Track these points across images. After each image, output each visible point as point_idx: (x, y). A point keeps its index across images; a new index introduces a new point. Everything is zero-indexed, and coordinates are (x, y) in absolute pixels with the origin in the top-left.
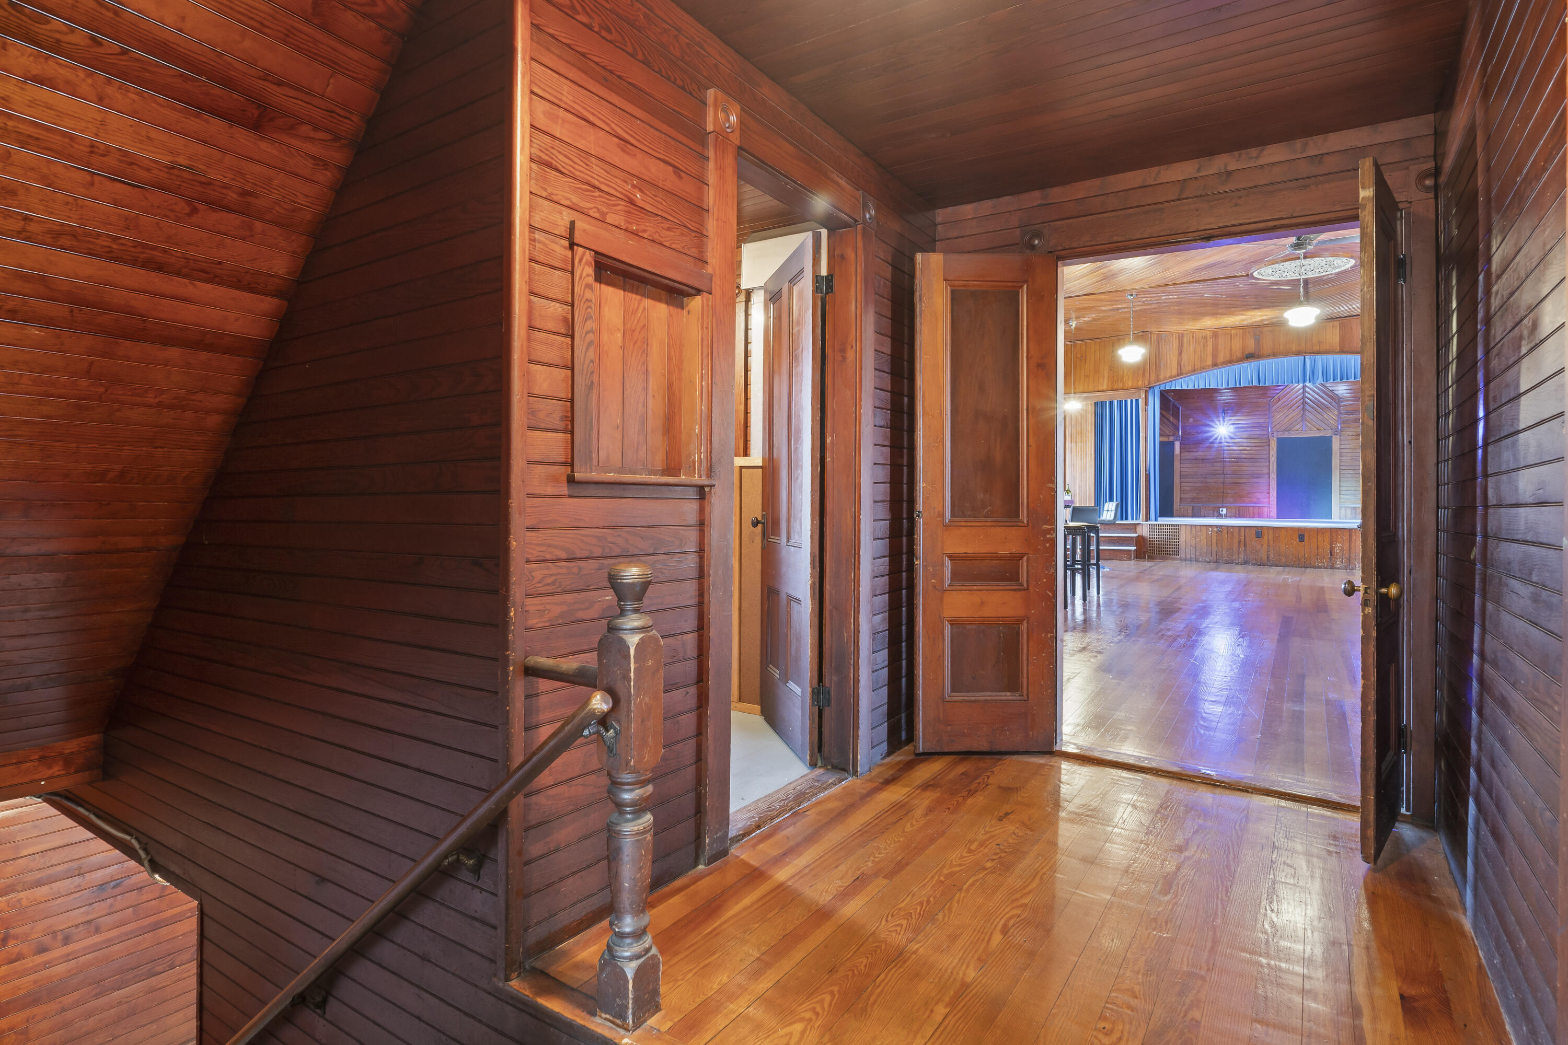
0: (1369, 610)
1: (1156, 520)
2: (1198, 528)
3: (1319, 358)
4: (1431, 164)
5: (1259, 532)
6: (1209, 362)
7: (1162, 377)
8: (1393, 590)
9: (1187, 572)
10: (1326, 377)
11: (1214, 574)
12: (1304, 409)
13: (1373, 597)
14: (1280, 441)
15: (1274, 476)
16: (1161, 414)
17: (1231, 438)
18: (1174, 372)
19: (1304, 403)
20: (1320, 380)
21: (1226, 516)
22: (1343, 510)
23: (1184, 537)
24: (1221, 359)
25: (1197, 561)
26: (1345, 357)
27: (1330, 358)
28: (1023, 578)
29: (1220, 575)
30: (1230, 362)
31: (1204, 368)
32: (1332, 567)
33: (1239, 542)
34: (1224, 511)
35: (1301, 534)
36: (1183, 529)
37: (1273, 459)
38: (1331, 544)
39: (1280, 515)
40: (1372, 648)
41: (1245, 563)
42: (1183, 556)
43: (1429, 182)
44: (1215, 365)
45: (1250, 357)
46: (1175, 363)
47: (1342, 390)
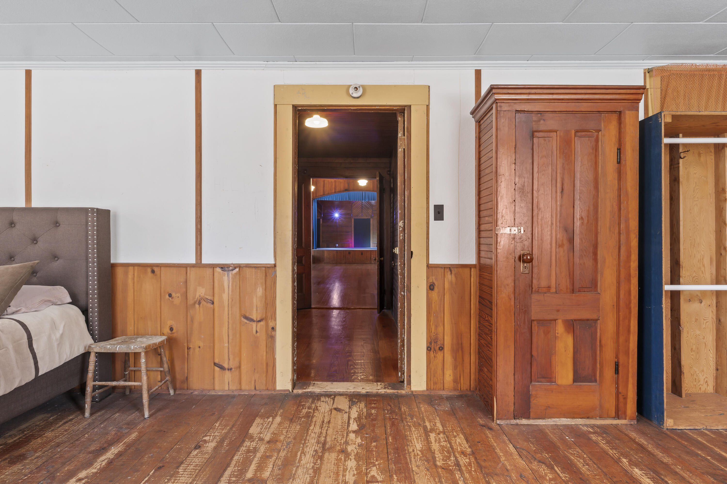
0: (378, 263)
1: (316, 249)
2: (330, 251)
3: (367, 192)
4: (389, 169)
5: (349, 252)
6: (333, 191)
7: (318, 195)
8: (382, 259)
9: (327, 267)
10: (369, 199)
11: (336, 267)
12: (362, 209)
13: (379, 260)
14: (355, 220)
15: (353, 232)
16: (318, 210)
17: (339, 218)
18: (322, 194)
19: (362, 206)
20: (367, 200)
21: (338, 247)
22: (374, 244)
23: (326, 255)
24: (337, 191)
25: (330, 263)
26: (374, 192)
27: (370, 193)
28: (304, 262)
29: (338, 267)
30: (340, 192)
31: (332, 193)
32: (371, 263)
33: (343, 256)
34: (337, 245)
35: (362, 252)
36: (325, 251)
37: (353, 226)
38: (370, 256)
39: (355, 247)
40: (379, 271)
41: (345, 263)
42: (325, 262)
43: (389, 173)
44: (335, 192)
45: (346, 190)
46: (322, 190)
47: (373, 202)
